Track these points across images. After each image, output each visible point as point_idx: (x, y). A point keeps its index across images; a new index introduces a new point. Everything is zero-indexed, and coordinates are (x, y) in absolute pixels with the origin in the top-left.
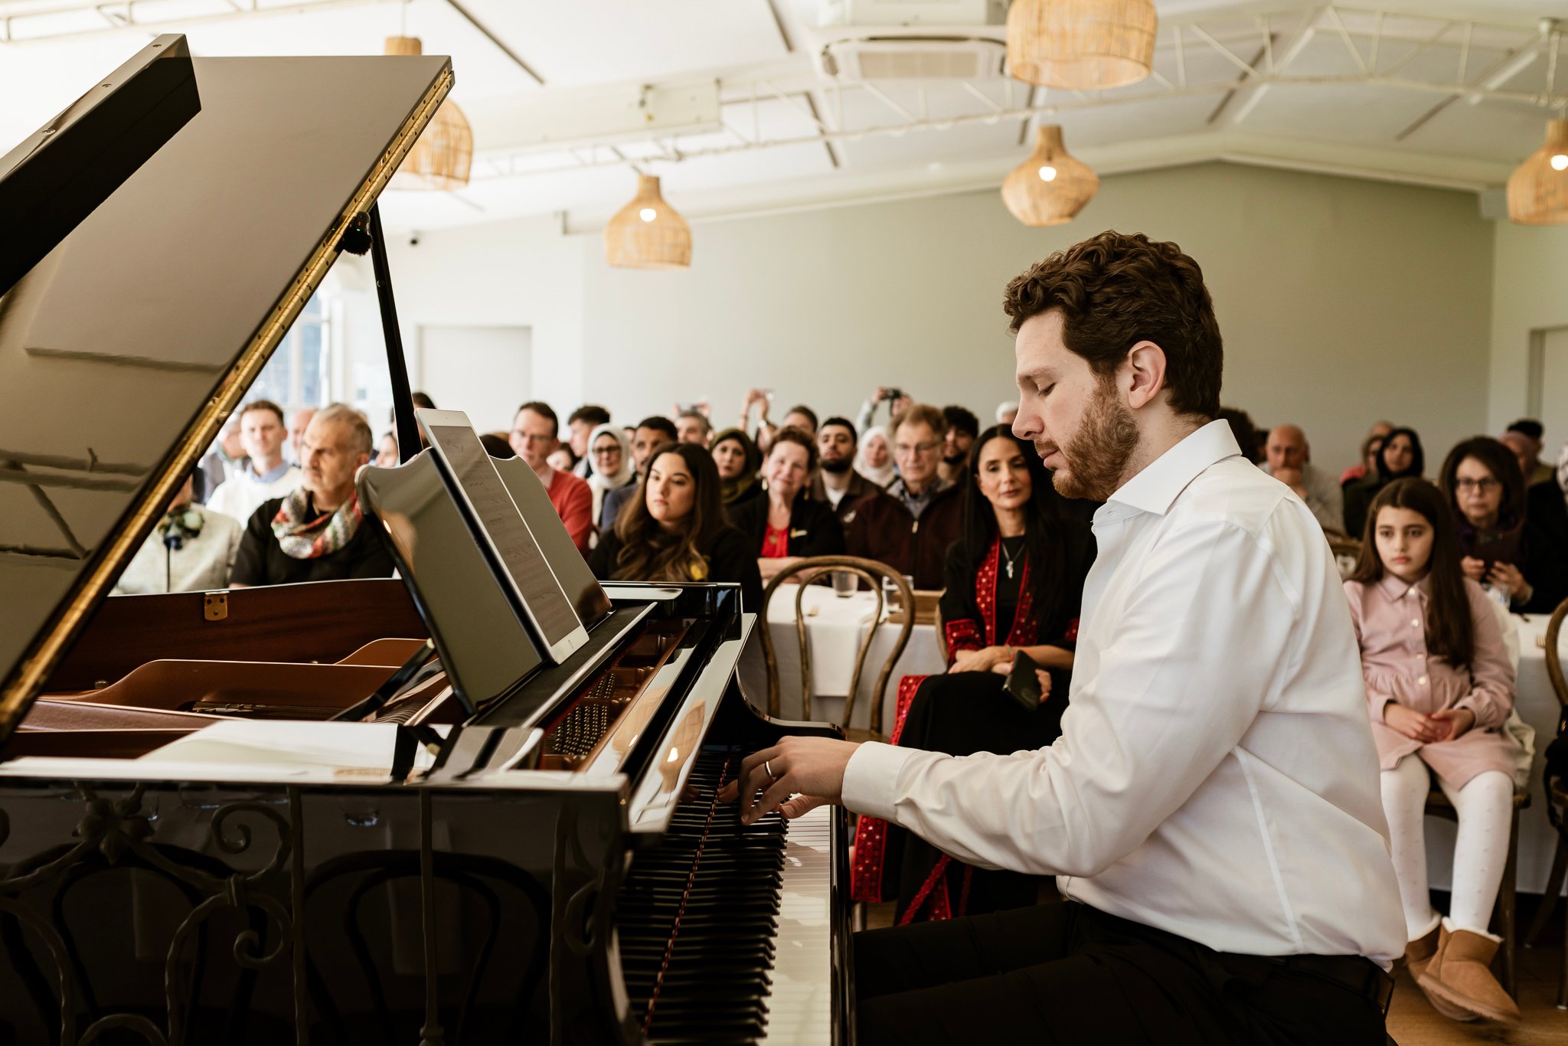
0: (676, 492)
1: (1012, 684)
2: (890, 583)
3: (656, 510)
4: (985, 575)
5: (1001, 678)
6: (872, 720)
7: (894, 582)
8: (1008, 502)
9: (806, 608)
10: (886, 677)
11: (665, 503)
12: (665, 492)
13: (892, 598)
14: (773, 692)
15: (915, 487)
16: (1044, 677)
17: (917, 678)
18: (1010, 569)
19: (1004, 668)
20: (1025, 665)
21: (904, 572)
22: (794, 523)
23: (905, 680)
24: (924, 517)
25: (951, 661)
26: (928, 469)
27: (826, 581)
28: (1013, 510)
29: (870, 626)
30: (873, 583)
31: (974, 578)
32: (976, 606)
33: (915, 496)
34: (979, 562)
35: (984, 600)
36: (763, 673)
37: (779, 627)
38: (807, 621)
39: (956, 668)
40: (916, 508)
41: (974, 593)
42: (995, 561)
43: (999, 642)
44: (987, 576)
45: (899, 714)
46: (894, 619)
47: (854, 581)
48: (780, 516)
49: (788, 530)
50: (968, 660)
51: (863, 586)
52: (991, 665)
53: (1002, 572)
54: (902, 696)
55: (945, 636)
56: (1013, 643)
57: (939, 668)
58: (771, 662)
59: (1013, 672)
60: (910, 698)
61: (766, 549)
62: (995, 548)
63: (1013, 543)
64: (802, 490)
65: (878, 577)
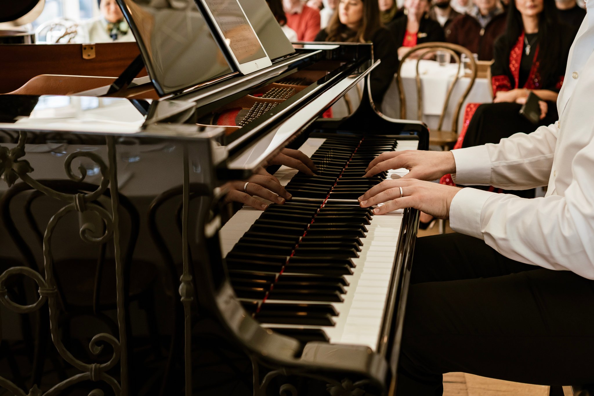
0: (353, 9)
1: (525, 110)
2: (466, 57)
3: (343, 19)
4: (515, 53)
5: (520, 106)
6: (453, 126)
7: (467, 57)
8: (530, 12)
9: (421, 70)
10: (461, 105)
11: (347, 14)
12: (347, 8)
13: (466, 66)
14: (403, 112)
15: (484, 12)
16: (543, 106)
17: (475, 105)
18: (528, 50)
19: (522, 101)
20: (533, 100)
21: (473, 52)
22: (421, 30)
23: (469, 106)
24: (487, 28)
25: (494, 97)
26: (492, 3)
27: (434, 58)
28: (531, 16)
29: (453, 79)
30: (456, 58)
31: (509, 55)
32: (509, 69)
33: (483, 16)
34: (513, 45)
35: (514, 66)
36: (398, 102)
37: (408, 79)
38: (422, 76)
39: (498, 100)
40: (484, 22)
41: (508, 62)
42: (521, 45)
43: (521, 87)
44: (516, 54)
45: (465, 122)
46: (466, 76)
47: (448, 58)
48: (413, 26)
49: (417, 34)
50: (503, 97)
51: (453, 61)
52: (515, 99)
53: (524, 51)
54: (467, 113)
55: (492, 84)
56: (529, 88)
57: (488, 100)
58: (402, 96)
59: (527, 103)
60: (471, 114)
61: (405, 43)
62: (521, 39)
63: (530, 37)
64: (425, 13)
65: (459, 54)
